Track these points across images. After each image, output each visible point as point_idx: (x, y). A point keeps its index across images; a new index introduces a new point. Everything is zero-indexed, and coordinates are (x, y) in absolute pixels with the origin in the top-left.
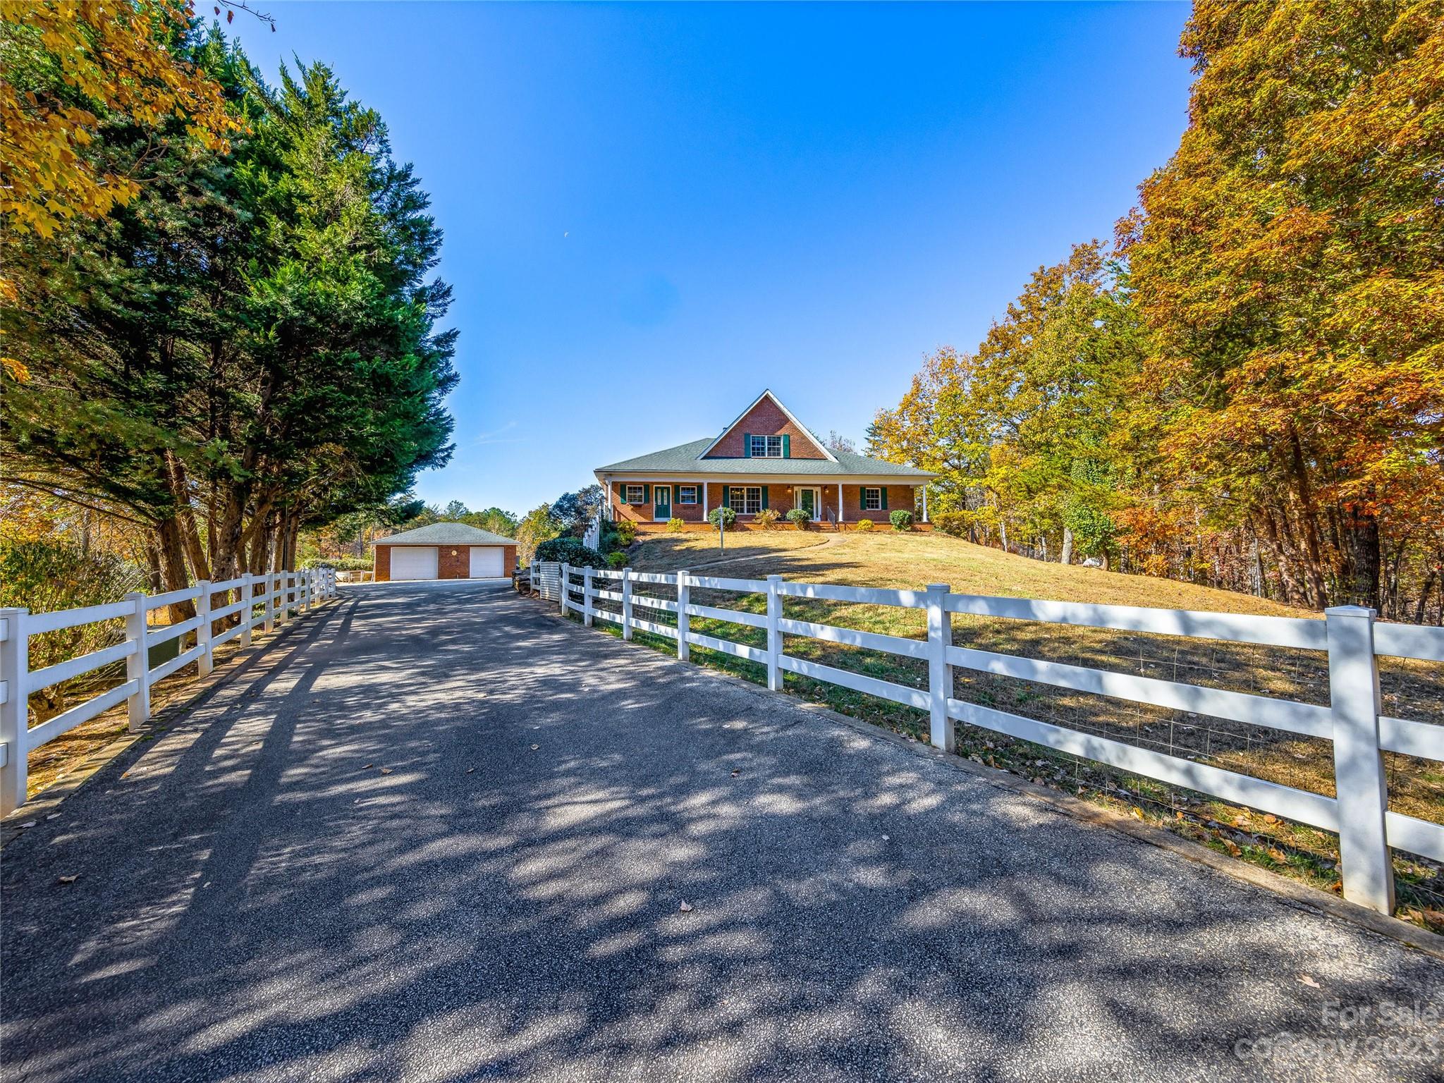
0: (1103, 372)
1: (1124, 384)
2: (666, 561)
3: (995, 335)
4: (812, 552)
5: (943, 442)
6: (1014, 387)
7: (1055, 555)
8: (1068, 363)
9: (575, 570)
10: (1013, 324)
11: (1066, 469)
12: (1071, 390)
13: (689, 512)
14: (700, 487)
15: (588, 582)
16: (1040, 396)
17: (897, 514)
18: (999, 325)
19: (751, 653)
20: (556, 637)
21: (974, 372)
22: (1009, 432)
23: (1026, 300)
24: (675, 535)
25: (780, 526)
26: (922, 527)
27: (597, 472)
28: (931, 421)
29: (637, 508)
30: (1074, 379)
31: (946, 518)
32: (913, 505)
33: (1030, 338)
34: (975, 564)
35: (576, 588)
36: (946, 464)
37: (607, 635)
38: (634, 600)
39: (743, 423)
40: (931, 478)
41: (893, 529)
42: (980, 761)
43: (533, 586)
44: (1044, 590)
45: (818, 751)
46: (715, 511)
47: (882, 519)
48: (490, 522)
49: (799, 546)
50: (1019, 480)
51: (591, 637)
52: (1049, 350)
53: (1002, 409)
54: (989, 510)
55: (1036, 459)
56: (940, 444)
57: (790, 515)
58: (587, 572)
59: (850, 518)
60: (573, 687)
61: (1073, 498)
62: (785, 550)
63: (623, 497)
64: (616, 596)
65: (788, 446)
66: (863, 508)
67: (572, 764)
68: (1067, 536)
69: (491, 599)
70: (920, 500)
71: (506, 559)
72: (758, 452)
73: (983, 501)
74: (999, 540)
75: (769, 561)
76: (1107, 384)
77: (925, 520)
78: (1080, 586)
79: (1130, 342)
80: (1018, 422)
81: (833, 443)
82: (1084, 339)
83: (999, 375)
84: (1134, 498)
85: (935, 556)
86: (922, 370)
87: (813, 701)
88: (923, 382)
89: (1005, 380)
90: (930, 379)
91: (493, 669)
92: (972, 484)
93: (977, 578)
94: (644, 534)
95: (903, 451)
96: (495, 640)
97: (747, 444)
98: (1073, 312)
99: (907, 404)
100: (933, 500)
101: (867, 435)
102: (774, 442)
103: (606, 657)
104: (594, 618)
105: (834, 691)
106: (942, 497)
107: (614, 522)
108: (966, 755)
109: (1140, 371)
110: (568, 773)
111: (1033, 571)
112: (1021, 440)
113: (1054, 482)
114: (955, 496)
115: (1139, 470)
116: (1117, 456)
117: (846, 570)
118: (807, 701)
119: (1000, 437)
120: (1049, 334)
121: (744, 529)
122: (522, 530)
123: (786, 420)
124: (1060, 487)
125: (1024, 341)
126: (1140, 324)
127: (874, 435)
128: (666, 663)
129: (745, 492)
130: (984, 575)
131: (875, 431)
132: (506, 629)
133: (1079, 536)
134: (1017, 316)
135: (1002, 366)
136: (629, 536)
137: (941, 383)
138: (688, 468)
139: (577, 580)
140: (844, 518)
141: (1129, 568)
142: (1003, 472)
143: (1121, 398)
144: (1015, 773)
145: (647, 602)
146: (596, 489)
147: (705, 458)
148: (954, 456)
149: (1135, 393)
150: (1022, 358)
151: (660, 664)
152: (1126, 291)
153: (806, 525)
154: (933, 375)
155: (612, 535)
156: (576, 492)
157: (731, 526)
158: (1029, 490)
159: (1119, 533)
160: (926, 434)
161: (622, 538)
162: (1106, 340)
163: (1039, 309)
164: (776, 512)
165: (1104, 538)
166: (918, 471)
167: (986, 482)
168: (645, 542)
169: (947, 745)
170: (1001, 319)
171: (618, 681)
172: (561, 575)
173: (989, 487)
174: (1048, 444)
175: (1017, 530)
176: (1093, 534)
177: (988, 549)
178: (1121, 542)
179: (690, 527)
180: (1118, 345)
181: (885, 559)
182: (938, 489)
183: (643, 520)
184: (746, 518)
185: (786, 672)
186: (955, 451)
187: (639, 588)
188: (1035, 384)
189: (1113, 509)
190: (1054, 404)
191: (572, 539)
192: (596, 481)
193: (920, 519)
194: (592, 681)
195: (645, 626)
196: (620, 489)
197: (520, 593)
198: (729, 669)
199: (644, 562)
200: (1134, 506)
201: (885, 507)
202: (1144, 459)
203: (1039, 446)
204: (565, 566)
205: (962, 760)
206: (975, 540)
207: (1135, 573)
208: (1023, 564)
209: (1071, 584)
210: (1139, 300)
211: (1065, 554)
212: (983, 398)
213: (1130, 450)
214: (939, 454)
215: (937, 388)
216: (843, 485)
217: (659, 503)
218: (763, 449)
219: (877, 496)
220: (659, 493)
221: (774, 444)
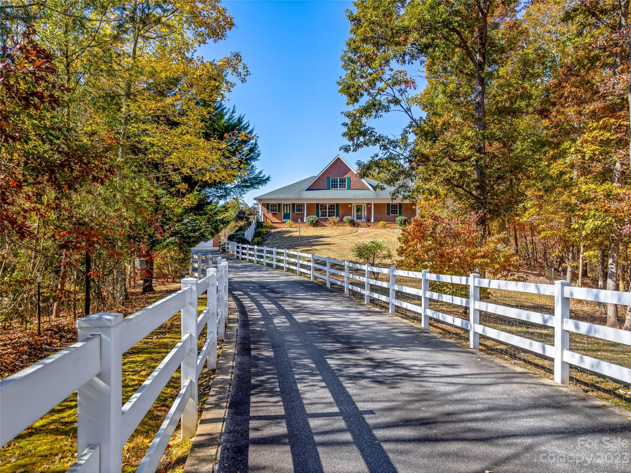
14: (303, 205)
17: (399, 219)
24: (288, 229)
25: (339, 224)
29: (274, 215)
39: (326, 172)
41: (398, 226)
43: (227, 250)
46: (310, 217)
57: (345, 219)
59: (377, 220)
62: (327, 237)
63: (268, 209)
65: (349, 183)
66: (388, 214)
72: (334, 186)
94: (275, 228)
97: (329, 183)
102: (343, 181)
107: (263, 223)
121: (322, 226)
123: (349, 170)
129: (327, 206)
136: (267, 229)
138: (298, 196)
139: (238, 247)
140: (375, 221)
146: (254, 208)
147: (307, 190)
153: (353, 224)
155: (260, 229)
157: (316, 224)
161: (264, 230)
168: (274, 232)
179: (297, 225)
183: (277, 221)
184: (326, 220)
192: (254, 204)
196: (266, 206)
197: (222, 253)
201: (400, 214)
204: (235, 243)
216: (374, 204)
217: (285, 212)
218: (337, 184)
219: (397, 208)
220: (285, 208)
221: (343, 182)
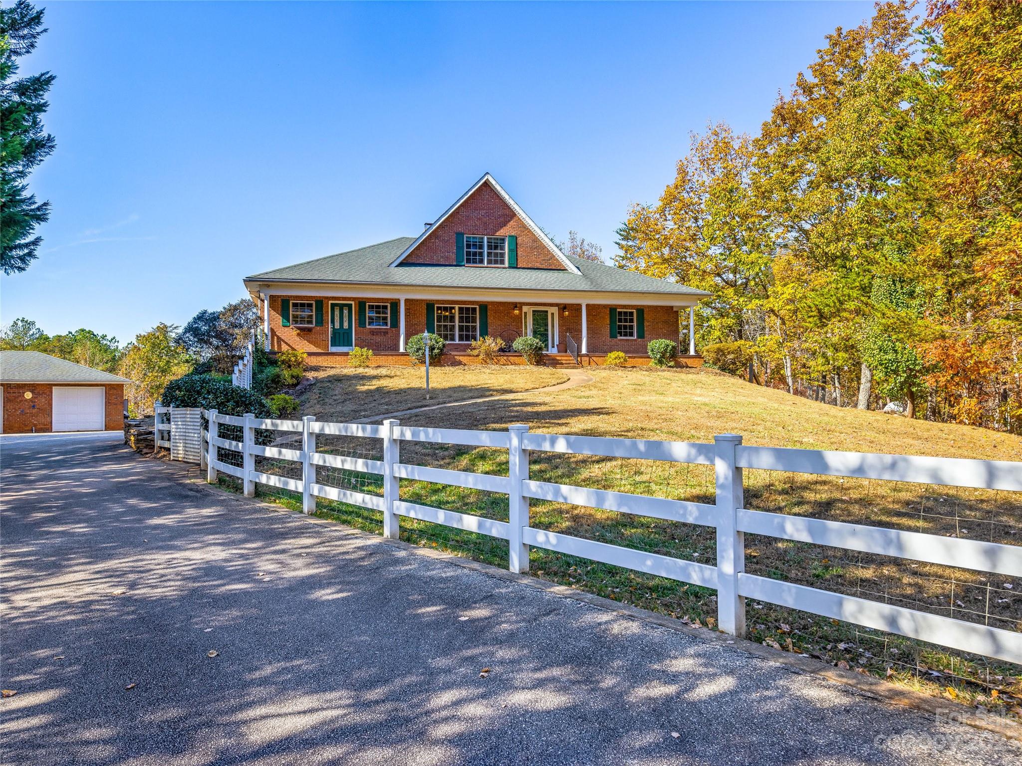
0: (910, 169)
1: (935, 185)
2: (349, 407)
3: (783, 114)
4: (548, 394)
5: (715, 251)
6: (804, 182)
7: (850, 399)
8: (869, 154)
9: (227, 420)
10: (803, 99)
11: (865, 290)
12: (872, 188)
13: (378, 339)
14: (395, 304)
15: (249, 436)
16: (835, 195)
17: (657, 344)
18: (786, 100)
19: (480, 525)
20: (206, 512)
21: (754, 159)
22: (796, 239)
23: (819, 70)
24: (360, 370)
25: (503, 360)
26: (689, 362)
27: (249, 281)
28: (700, 223)
29: (305, 332)
30: (877, 175)
31: (719, 350)
32: (677, 332)
33: (823, 119)
34: (756, 410)
35: (229, 445)
36: (718, 280)
37: (279, 508)
38: (317, 459)
39: (454, 218)
40: (699, 297)
41: (652, 363)
42: (776, 646)
43: (158, 443)
44: (841, 443)
45: (583, 643)
46: (414, 339)
47: (640, 352)
48: (78, 351)
49: (529, 385)
50: (809, 302)
51: (256, 511)
52: (847, 136)
53: (788, 210)
54: (771, 340)
55: (828, 276)
56: (710, 252)
57: (518, 344)
58: (248, 422)
59: (597, 350)
60: (245, 575)
61: (873, 327)
62: (511, 391)
63: (285, 314)
64: (289, 455)
65: (514, 251)
66: (613, 336)
67: (268, 670)
68: (865, 374)
69: (96, 461)
70: (687, 327)
71: (108, 403)
72: (473, 258)
73: (763, 328)
74: (783, 380)
75: (492, 406)
76: (915, 184)
77: (692, 352)
78: (882, 437)
79: (943, 133)
80: (807, 227)
81: (574, 247)
82: (889, 126)
83: (785, 166)
84: (945, 327)
85: (706, 400)
86: (689, 154)
87: (570, 584)
88: (690, 170)
89: (792, 173)
90: (698, 165)
91: (125, 555)
92: (750, 307)
93: (760, 428)
94: (316, 369)
95: (665, 261)
96: (117, 517)
97: (459, 248)
98: (875, 90)
99: (670, 199)
100: (701, 326)
101: (617, 238)
102: (496, 245)
103: (284, 535)
104: (257, 485)
105: (594, 571)
106: (713, 322)
107: (273, 353)
108: (759, 640)
109: (953, 169)
110: (264, 682)
111: (826, 419)
112: (812, 252)
113: (851, 305)
114: (730, 321)
115: (950, 292)
116: (925, 275)
117: (595, 418)
118: (560, 584)
119: (786, 246)
120: (847, 116)
121: (456, 363)
122: (126, 361)
123: (512, 215)
124: (858, 312)
125: (816, 123)
126: (954, 110)
127: (626, 238)
128: (369, 542)
129: (456, 312)
130: (768, 424)
131: (628, 233)
132: (132, 501)
133: (879, 375)
134: (808, 90)
135: (789, 153)
136: (295, 371)
137: (713, 172)
138: (377, 279)
139: (232, 433)
140: (588, 350)
141: (936, 414)
142: (788, 291)
143: (930, 203)
144: (817, 657)
145: (336, 462)
146: (249, 306)
147: (401, 265)
148: (729, 269)
149: (947, 196)
150: (813, 145)
151: (359, 543)
152: (939, 68)
153: (539, 358)
154: (702, 162)
155: (271, 371)
156: (219, 309)
157: (438, 359)
158: (821, 316)
159: (927, 370)
160: (693, 239)
161: (286, 373)
162: (915, 130)
163: (835, 83)
164: (499, 341)
165: (908, 377)
166: (684, 289)
167: (768, 304)
168: (318, 381)
169: (738, 629)
170: (789, 93)
171: (308, 565)
172: (206, 428)
173: (772, 311)
174: (845, 256)
175: (804, 366)
176: (896, 372)
177: (770, 390)
178: (928, 382)
179: (381, 360)
180: (928, 136)
181: (644, 403)
182: (707, 312)
183: (314, 349)
184: (457, 348)
185: (531, 547)
186: (730, 263)
187: (324, 443)
188: (830, 180)
189: (921, 341)
190: (852, 206)
191: (214, 375)
192: (247, 296)
193: (686, 350)
194: (271, 567)
195: (333, 493)
196: (282, 305)
197: (139, 452)
198: (454, 548)
199: (318, 408)
200: (943, 337)
201: (641, 335)
202: (957, 279)
203: (834, 258)
204: (212, 415)
205: (755, 645)
206: (754, 378)
207: (943, 421)
208: (811, 408)
209: (871, 435)
210: (954, 81)
211: (862, 397)
212: (765, 195)
213: (941, 267)
214: (709, 267)
215: (707, 178)
216: (588, 306)
217: (337, 326)
218: (481, 254)
219: (632, 321)
220: (337, 312)
221: (496, 248)
